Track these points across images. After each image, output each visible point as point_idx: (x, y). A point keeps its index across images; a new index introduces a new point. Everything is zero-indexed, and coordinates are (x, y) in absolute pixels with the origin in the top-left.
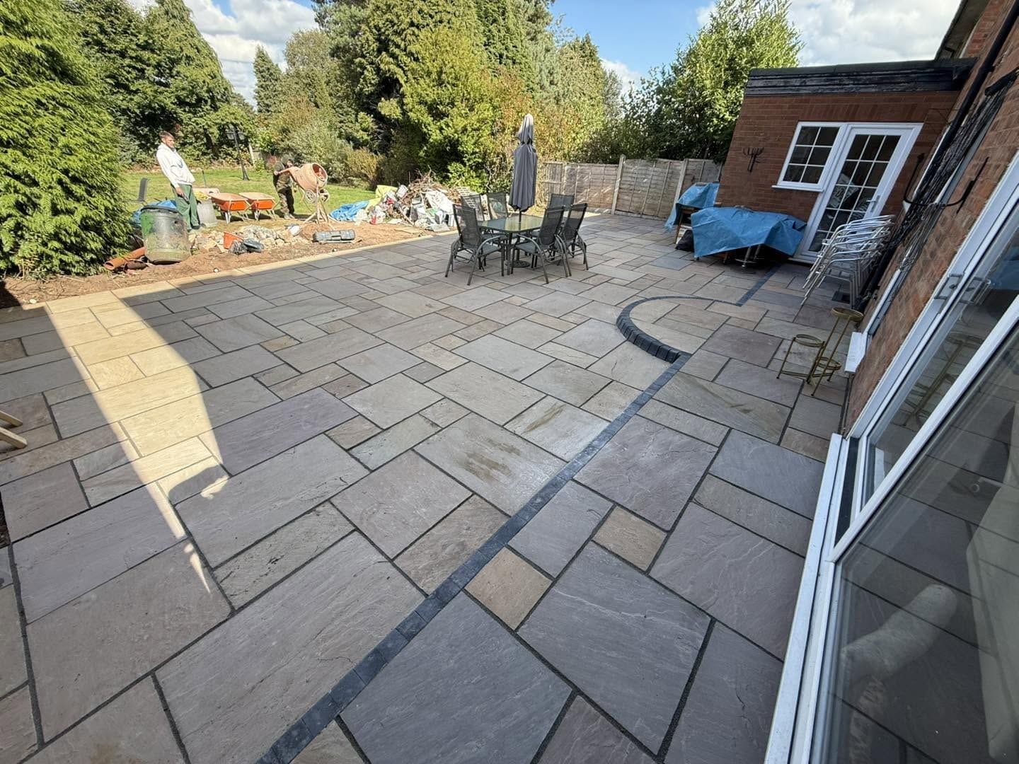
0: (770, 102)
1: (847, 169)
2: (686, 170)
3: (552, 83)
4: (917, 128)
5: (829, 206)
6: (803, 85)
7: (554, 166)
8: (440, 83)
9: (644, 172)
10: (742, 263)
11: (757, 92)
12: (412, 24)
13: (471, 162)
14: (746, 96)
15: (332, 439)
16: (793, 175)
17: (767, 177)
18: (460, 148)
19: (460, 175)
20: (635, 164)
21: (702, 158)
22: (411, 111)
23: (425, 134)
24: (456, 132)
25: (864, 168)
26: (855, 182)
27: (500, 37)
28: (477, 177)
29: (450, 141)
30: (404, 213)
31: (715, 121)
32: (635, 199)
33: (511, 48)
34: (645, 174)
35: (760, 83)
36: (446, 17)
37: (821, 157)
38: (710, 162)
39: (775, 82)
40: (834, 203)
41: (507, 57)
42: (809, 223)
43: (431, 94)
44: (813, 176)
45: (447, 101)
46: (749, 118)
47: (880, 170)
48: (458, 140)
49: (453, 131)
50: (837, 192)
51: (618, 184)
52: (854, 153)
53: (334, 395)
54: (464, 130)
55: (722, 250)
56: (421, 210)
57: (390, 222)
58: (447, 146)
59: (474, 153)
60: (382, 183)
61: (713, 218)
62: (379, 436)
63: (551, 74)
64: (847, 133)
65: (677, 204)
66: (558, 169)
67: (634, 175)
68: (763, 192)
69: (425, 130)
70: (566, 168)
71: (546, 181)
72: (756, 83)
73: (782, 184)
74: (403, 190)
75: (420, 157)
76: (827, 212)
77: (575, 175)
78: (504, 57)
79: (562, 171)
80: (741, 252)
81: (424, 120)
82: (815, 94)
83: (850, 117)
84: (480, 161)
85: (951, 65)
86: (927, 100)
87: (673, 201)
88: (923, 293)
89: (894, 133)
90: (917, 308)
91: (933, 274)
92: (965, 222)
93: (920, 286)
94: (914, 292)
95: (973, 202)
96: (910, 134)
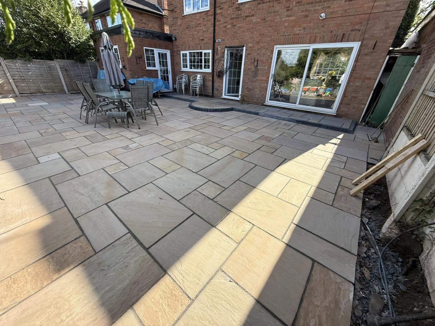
1: (160, 63)
2: (60, 65)
4: (169, 51)
5: (161, 74)
9: (25, 68)
17: (143, 66)
20: (15, 63)
21: (64, 59)
25: (163, 62)
26: (163, 67)
31: (73, 41)
34: (28, 69)
37: (153, 59)
38: (72, 61)
44: (154, 65)
47: (166, 62)
50: (161, 69)
52: (160, 58)
64: (156, 51)
67: (19, 70)
68: (144, 71)
73: (148, 68)
76: (161, 76)
82: (144, 38)
83: (155, 47)
85: (170, 36)
86: (168, 44)
87: (61, 82)
88: (265, 78)
89: (165, 52)
90: (265, 81)
91: (263, 76)
92: (266, 67)
93: (259, 78)
94: (257, 80)
95: (263, 65)
96: (168, 53)
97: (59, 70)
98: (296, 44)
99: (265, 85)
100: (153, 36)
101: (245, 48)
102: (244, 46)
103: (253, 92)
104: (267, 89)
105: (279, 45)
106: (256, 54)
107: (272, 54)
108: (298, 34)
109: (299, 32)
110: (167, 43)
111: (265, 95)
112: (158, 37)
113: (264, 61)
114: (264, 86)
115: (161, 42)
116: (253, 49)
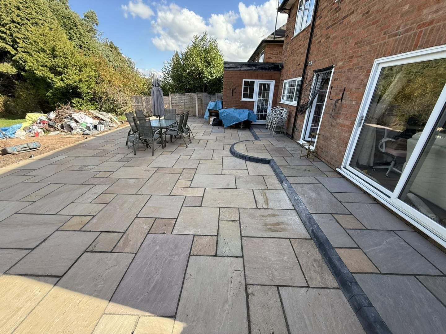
0: (233, 73)
1: (260, 94)
2: (198, 97)
3: (109, 61)
4: (274, 81)
5: (258, 105)
6: (241, 67)
7: (137, 98)
8: (55, 56)
9: (180, 98)
10: (241, 127)
11: (228, 69)
12: (13, 22)
13: (87, 98)
14: (224, 70)
15: (200, 256)
16: (245, 96)
17: (238, 97)
18: (79, 90)
19: (81, 105)
20: (176, 96)
21: (202, 92)
22: (36, 70)
23: (50, 83)
24: (75, 82)
25: (264, 93)
26: (263, 98)
27: (77, 37)
28: (92, 105)
29: (71, 87)
30: (59, 127)
31: (206, 79)
32: (180, 109)
33: (86, 43)
34: (181, 99)
35: (228, 66)
36: (39, 22)
37: (252, 90)
38: (206, 94)
39: (233, 66)
40: (259, 105)
41: (85, 47)
42: (254, 111)
43: (49, 62)
44: (251, 96)
45: (63, 66)
46: (227, 78)
47: (268, 93)
48: (77, 86)
49: (73, 81)
50: (259, 101)
51: (171, 104)
52: (260, 89)
53: (164, 233)
54: (80, 81)
55: (234, 123)
56: (73, 125)
57: (50, 134)
58: (70, 89)
59: (88, 93)
60: (29, 112)
61: (227, 113)
62: (219, 240)
63: (108, 57)
64: (257, 83)
65: (209, 109)
66: (140, 99)
67: (177, 100)
68: (237, 103)
69: (50, 81)
70: (144, 98)
71: (134, 104)
72: (227, 66)
73: (243, 99)
74: (52, 115)
75: (48, 96)
76: (258, 107)
77: (149, 101)
78: (83, 47)
79: (142, 100)
80: (240, 123)
81: (48, 76)
82: (245, 70)
83: (257, 78)
84: (92, 97)
85: (277, 64)
86: (274, 74)
87: (196, 109)
88: (347, 123)
89: (269, 83)
90: (348, 127)
91: (347, 118)
92: (354, 103)
93: (341, 121)
94: (337, 124)
95: (351, 98)
96: (272, 83)
97: (197, 99)
98: (421, 47)
99: (346, 135)
100: (256, 67)
101: (333, 70)
102: (332, 67)
103: (329, 143)
104: (347, 143)
105: (384, 56)
106: (344, 79)
107: (368, 76)
108: (431, 23)
109: (434, 15)
110: (272, 73)
111: (342, 153)
112: (262, 68)
113: (354, 90)
114: (345, 137)
115: (264, 72)
116: (343, 71)
